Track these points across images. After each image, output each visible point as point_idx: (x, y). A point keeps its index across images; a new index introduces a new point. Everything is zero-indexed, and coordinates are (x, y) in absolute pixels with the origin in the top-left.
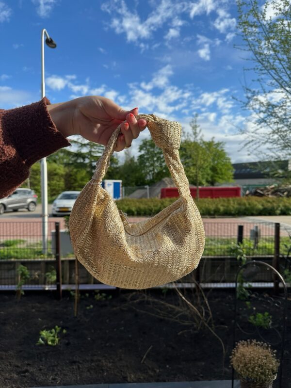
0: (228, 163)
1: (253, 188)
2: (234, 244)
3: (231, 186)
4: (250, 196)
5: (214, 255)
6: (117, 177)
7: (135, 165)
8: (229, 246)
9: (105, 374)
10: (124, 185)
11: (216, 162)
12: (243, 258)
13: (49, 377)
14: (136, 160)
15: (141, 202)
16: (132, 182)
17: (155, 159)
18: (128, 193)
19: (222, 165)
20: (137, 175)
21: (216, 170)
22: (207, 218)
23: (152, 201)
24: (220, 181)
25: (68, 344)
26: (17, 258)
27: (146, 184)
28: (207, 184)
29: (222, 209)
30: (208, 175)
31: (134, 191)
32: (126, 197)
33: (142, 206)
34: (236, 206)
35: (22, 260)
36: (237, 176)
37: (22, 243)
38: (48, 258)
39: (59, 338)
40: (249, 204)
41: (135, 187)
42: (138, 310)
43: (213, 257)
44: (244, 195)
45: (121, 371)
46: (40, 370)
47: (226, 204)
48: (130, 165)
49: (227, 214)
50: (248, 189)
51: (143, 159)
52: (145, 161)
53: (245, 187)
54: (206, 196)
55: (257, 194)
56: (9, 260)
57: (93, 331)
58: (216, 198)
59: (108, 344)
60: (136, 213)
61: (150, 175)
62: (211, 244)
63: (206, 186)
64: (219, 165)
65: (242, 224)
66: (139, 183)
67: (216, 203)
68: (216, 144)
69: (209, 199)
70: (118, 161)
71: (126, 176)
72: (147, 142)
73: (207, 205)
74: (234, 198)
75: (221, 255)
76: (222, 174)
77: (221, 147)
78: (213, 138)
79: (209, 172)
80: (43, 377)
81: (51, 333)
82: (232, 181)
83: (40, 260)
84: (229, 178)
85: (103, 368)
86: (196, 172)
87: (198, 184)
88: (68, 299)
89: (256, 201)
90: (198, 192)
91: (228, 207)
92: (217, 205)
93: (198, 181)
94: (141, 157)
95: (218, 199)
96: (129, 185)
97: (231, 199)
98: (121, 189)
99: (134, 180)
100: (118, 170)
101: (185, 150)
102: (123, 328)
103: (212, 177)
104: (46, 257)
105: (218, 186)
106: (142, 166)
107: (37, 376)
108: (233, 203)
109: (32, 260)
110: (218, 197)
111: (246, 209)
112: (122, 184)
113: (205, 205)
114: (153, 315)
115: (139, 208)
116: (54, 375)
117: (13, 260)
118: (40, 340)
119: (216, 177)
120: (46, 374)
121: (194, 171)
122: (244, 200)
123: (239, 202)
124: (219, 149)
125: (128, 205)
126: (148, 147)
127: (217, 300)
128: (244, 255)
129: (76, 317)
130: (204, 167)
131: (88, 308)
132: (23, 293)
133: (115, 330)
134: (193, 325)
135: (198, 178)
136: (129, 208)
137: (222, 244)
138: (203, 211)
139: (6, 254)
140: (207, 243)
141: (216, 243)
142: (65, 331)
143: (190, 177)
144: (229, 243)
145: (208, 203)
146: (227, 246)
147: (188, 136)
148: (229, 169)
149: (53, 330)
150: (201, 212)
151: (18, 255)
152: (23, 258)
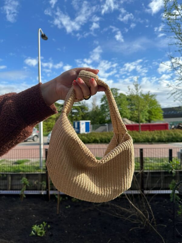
0: (159, 108)
1: (176, 124)
2: (166, 162)
3: (161, 123)
4: (175, 129)
5: (154, 170)
6: (88, 119)
7: (99, 111)
8: (164, 163)
10: (92, 123)
12: (173, 172)
14: (99, 108)
15: (103, 134)
16: (98, 121)
18: (94, 128)
19: (155, 110)
20: (100, 117)
21: (151, 113)
22: (147, 144)
23: (110, 133)
24: (155, 120)
25: (51, 235)
26: (23, 171)
27: (106, 123)
28: (146, 122)
29: (157, 138)
30: (146, 116)
31: (98, 127)
32: (93, 131)
33: (104, 137)
34: (166, 136)
35: (26, 173)
36: (165, 116)
38: (43, 172)
39: (45, 231)
40: (175, 134)
41: (99, 125)
42: (100, 211)
43: (153, 171)
44: (171, 128)
47: (159, 135)
48: (95, 111)
49: (160, 141)
50: (173, 124)
51: (103, 107)
52: (105, 108)
53: (171, 123)
54: (146, 130)
55: (180, 128)
56: (18, 173)
57: (69, 225)
58: (152, 130)
59: (79, 236)
60: (99, 141)
61: (108, 117)
62: (151, 162)
63: (145, 123)
64: (153, 109)
65: (171, 149)
66: (102, 122)
67: (152, 134)
68: (150, 96)
69: (148, 132)
70: (88, 109)
71: (93, 118)
73: (147, 136)
74: (164, 131)
75: (158, 170)
76: (155, 115)
77: (154, 98)
78: (149, 92)
79: (147, 114)
81: (40, 227)
82: (162, 119)
83: (37, 173)
84: (160, 118)
86: (139, 114)
87: (140, 122)
88: (54, 200)
89: (180, 132)
90: (140, 127)
91: (161, 136)
92: (153, 136)
93: (140, 120)
94: (102, 106)
95: (153, 132)
96: (95, 123)
97: (162, 131)
98: (90, 126)
99: (99, 120)
100: (88, 114)
101: (131, 100)
102: (90, 224)
103: (149, 117)
104: (42, 171)
105: (153, 123)
106: (103, 111)
108: (164, 134)
109: (33, 173)
110: (154, 130)
111: (173, 138)
112: (91, 123)
113: (146, 136)
114: (111, 215)
115: (102, 138)
117: (21, 173)
118: (32, 232)
119: (151, 117)
121: (137, 114)
122: (171, 132)
123: (168, 133)
125: (94, 136)
126: (106, 100)
127: (157, 203)
128: (174, 170)
129: (58, 215)
130: (144, 111)
131: (67, 207)
132: (25, 196)
133: (85, 225)
134: (140, 223)
135: (140, 118)
136: (95, 138)
137: (158, 162)
138: (144, 139)
139: (17, 169)
140: (148, 161)
141: (154, 161)
142: (49, 226)
143: (134, 117)
144: (163, 161)
145: (147, 134)
146: (162, 163)
147: (132, 91)
148: (160, 112)
149: (42, 225)
150: (143, 140)
151: (24, 170)
152: (27, 172)
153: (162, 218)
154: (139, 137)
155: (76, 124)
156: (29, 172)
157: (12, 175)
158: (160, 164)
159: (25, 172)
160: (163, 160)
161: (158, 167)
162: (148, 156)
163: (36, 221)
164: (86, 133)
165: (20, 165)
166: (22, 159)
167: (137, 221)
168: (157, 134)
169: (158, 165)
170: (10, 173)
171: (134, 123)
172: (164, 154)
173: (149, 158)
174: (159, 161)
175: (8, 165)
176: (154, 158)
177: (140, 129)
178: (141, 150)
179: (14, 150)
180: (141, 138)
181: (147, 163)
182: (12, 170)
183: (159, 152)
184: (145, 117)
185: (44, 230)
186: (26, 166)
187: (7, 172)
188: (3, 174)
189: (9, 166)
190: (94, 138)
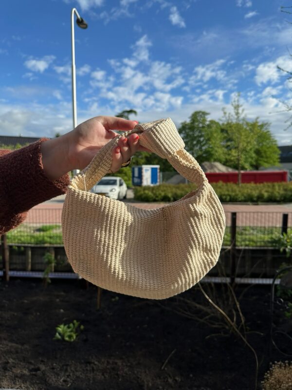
0: (274, 146)
2: (277, 235)
3: (277, 171)
5: (256, 246)
6: (155, 163)
8: (274, 236)
9: (120, 380)
10: (161, 170)
11: (261, 145)
12: (287, 250)
13: (61, 378)
15: (178, 188)
17: (195, 142)
18: (165, 178)
19: (268, 148)
21: (261, 153)
22: (249, 204)
23: (190, 187)
24: (266, 165)
25: (86, 341)
26: (50, 243)
28: (251, 168)
29: (266, 195)
30: (252, 158)
31: (172, 176)
32: (164, 182)
33: (179, 192)
34: (282, 192)
35: (55, 245)
36: (283, 160)
37: (58, 228)
39: (77, 334)
41: (173, 173)
42: (163, 307)
43: (254, 248)
45: (138, 378)
46: (53, 369)
47: (270, 190)
49: (272, 200)
54: (249, 181)
56: (42, 245)
58: (260, 183)
59: (128, 344)
60: (172, 199)
62: (253, 234)
63: (249, 170)
64: (264, 147)
65: (286, 213)
67: (260, 189)
68: (259, 126)
69: (252, 185)
72: (186, 125)
74: (280, 183)
75: (264, 246)
76: (267, 158)
77: (266, 129)
78: (257, 118)
79: (254, 155)
80: (55, 378)
81: (69, 328)
82: (278, 164)
84: (274, 162)
85: (119, 373)
86: (238, 155)
87: (240, 168)
90: (240, 176)
91: (272, 193)
92: (260, 191)
93: (240, 165)
95: (262, 185)
96: (167, 170)
97: (276, 184)
98: (158, 174)
101: (227, 132)
102: (146, 326)
103: (257, 161)
105: (262, 170)
107: (48, 376)
108: (278, 189)
110: (262, 182)
112: (160, 169)
113: (248, 191)
115: (176, 194)
116: (66, 376)
117: (46, 245)
118: (57, 334)
119: (260, 160)
120: (58, 375)
121: (236, 154)
122: (290, 186)
123: (285, 188)
124: (264, 130)
125: (165, 191)
126: (187, 131)
128: (289, 247)
129: (99, 310)
130: (248, 150)
131: (113, 300)
132: (50, 281)
133: (138, 327)
134: (224, 328)
135: (240, 162)
136: (165, 194)
137: (264, 234)
138: (245, 197)
139: (40, 239)
140: (247, 232)
141: (257, 232)
142: (82, 327)
143: (231, 161)
144: (272, 233)
145: (251, 188)
146: (270, 236)
147: (229, 117)
148: (275, 152)
149: (71, 325)
150: (243, 198)
151: (52, 240)
152: (56, 243)
153: (259, 322)
154: (237, 192)
155: (136, 170)
156: (60, 244)
157: (33, 249)
158: (267, 238)
159: (53, 244)
160: (272, 230)
161: (264, 241)
162: (248, 225)
163: (65, 319)
164: (152, 185)
165: (45, 234)
166: (48, 225)
167: (220, 325)
168: (266, 189)
169: (264, 238)
170: (30, 245)
171: (230, 170)
172: (275, 221)
173: (250, 227)
174: (266, 232)
175: (27, 232)
176: (257, 227)
177: (240, 181)
178: (234, 215)
179: (36, 209)
180: (240, 195)
181: (246, 234)
182: (33, 241)
183: (267, 218)
184: (250, 160)
185: (75, 333)
186: (55, 235)
187: (24, 243)
188: (19, 247)
189: (29, 234)
190: (163, 194)
